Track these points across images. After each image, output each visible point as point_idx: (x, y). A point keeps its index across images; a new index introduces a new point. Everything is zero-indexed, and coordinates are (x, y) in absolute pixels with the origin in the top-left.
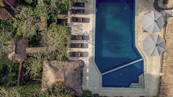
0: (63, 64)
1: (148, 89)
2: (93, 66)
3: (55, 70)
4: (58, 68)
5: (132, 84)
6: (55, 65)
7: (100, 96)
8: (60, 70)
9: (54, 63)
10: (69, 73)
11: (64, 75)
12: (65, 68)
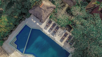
0: (48, 13)
1: (8, 45)
2: (38, 27)
3: (48, 8)
4: (48, 10)
5: (16, 39)
6: (50, 9)
7: (23, 21)
8: (46, 9)
9: (51, 10)
10: (42, 11)
11: (42, 9)
12: (46, 12)
